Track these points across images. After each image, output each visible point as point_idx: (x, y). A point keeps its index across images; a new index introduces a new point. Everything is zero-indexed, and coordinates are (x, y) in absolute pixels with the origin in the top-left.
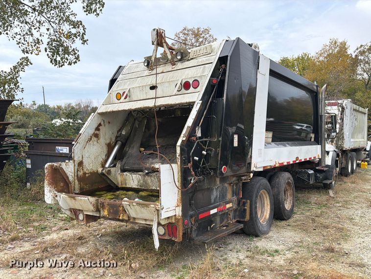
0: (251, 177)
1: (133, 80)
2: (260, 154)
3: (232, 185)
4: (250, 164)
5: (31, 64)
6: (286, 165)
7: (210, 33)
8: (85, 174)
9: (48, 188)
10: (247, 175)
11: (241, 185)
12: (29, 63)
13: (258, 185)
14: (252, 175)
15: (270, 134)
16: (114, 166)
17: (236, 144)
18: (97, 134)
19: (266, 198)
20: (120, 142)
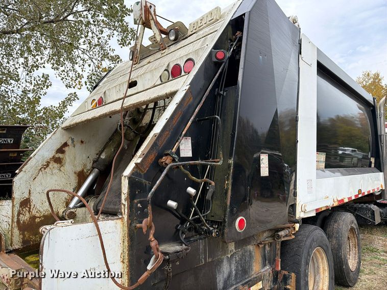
0: (297, 229)
1: (114, 81)
2: (310, 188)
3: (261, 246)
4: (293, 207)
5: (78, 99)
6: (347, 203)
8: (34, 217)
10: (289, 228)
11: (278, 247)
12: (76, 98)
13: (309, 241)
14: (297, 226)
15: (323, 157)
16: (83, 206)
17: (265, 171)
18: (59, 158)
19: (322, 259)
20: (96, 170)
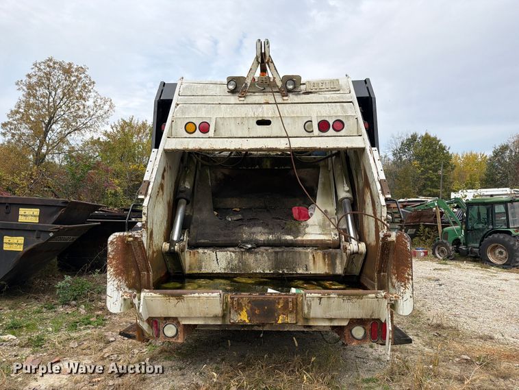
1: (213, 108)
7: (86, 73)
9: (116, 282)
18: (163, 184)
20: (184, 201)
